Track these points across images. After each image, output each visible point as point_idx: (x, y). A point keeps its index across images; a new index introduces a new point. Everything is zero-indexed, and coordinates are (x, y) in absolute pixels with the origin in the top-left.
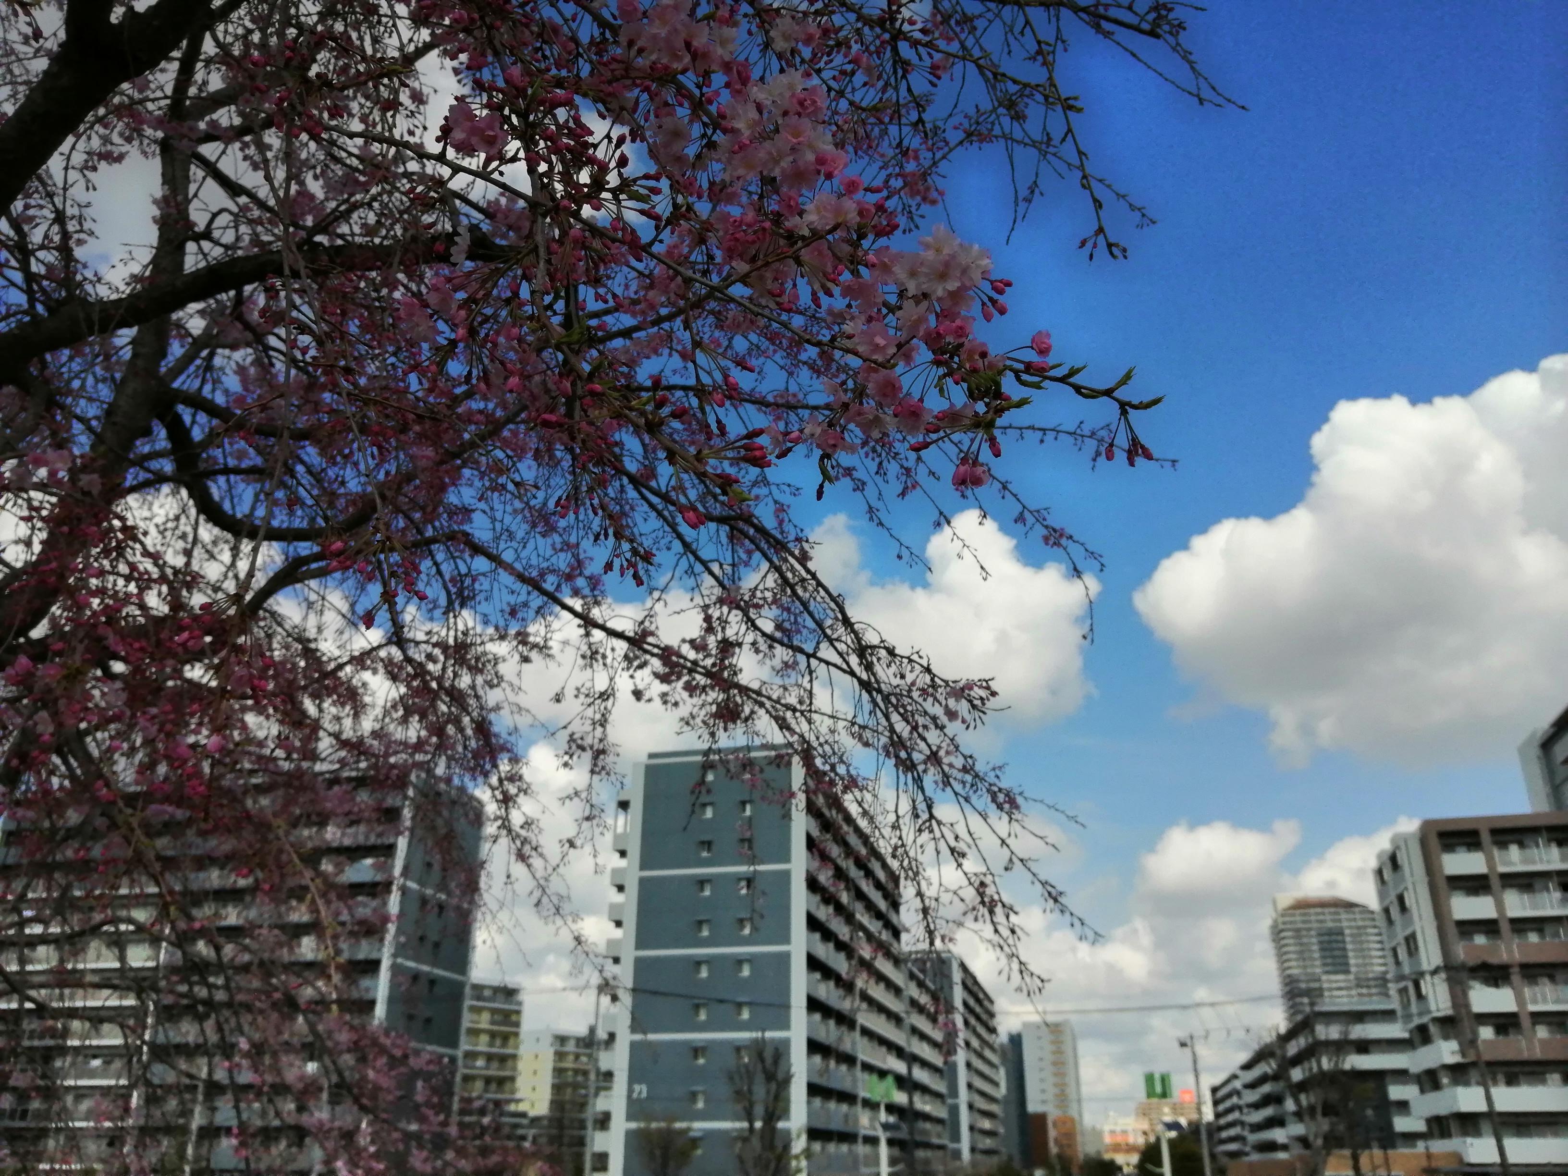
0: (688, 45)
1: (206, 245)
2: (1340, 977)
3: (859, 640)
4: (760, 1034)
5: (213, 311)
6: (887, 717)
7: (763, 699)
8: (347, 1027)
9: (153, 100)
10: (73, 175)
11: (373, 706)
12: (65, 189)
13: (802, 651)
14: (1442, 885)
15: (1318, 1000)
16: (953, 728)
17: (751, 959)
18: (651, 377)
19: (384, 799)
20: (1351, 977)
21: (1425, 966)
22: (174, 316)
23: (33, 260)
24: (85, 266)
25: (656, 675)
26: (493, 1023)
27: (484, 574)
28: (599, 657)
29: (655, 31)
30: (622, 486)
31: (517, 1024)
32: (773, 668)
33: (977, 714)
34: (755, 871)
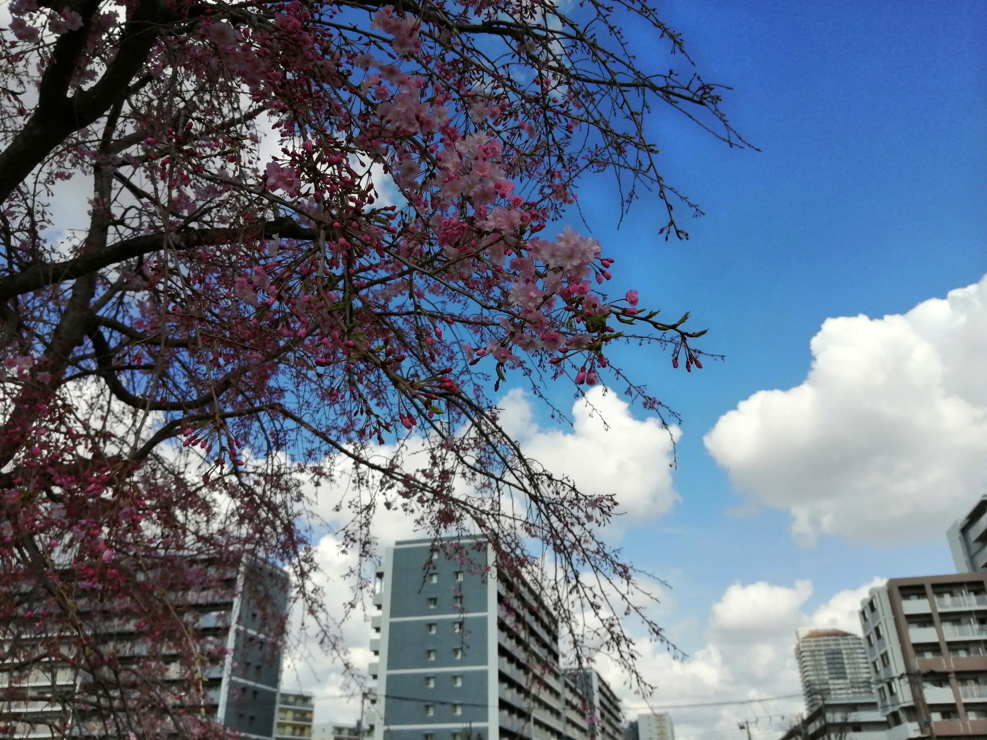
0: (417, 117)
1: (121, 228)
2: (841, 681)
3: (529, 469)
4: (468, 725)
5: (124, 268)
6: (548, 518)
7: (470, 508)
8: (198, 724)
9: (90, 142)
10: (39, 187)
11: (219, 514)
12: (34, 195)
13: (493, 476)
14: (903, 620)
15: (827, 697)
16: (589, 526)
17: (462, 676)
18: (397, 307)
19: (224, 574)
20: (848, 681)
21: (895, 674)
22: (100, 272)
23: (12, 237)
24: (45, 242)
25: (400, 493)
26: (295, 719)
27: (292, 430)
28: (364, 481)
29: (398, 109)
30: (379, 374)
31: (310, 720)
32: (476, 487)
33: (605, 516)
34: (463, 618)
